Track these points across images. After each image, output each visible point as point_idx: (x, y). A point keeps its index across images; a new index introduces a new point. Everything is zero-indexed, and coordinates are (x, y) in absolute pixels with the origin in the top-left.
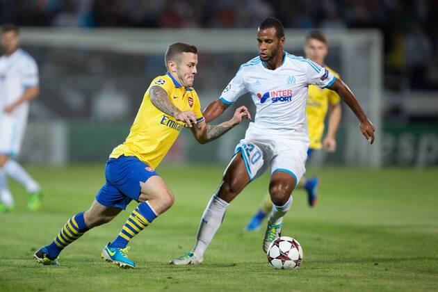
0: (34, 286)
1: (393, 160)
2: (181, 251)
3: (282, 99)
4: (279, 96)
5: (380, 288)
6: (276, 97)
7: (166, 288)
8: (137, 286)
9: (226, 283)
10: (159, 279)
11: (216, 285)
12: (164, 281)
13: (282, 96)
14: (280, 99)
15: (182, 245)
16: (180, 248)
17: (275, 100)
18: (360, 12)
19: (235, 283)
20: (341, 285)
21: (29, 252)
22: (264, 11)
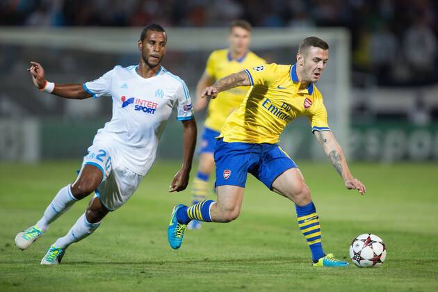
0: (9, 281)
1: (359, 157)
2: (153, 246)
3: (145, 109)
4: (143, 106)
5: (348, 281)
6: (140, 105)
7: (139, 283)
8: (111, 280)
9: (198, 277)
10: (132, 273)
11: (188, 280)
12: (138, 276)
13: (146, 106)
14: (143, 108)
15: (154, 240)
16: (153, 243)
17: (138, 108)
18: (326, 11)
19: (206, 277)
20: (311, 279)
21: (4, 248)
22: (233, 10)
